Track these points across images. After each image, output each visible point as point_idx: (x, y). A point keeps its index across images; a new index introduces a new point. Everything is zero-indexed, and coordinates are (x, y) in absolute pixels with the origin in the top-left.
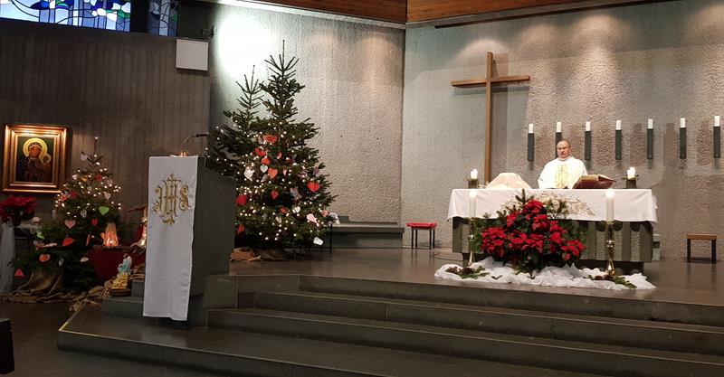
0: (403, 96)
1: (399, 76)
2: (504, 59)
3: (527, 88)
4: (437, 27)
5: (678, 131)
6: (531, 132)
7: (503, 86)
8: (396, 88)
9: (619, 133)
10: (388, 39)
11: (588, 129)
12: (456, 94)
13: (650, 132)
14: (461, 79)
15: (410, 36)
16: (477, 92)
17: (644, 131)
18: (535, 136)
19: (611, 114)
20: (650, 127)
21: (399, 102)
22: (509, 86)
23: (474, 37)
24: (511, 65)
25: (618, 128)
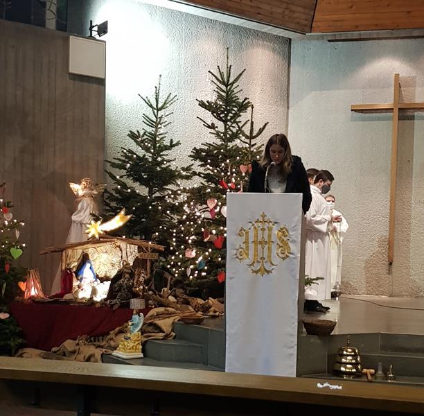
2: (411, 83)
4: (329, 41)
7: (409, 113)
10: (274, 50)
12: (353, 119)
14: (360, 102)
15: (296, 49)
16: (379, 119)
22: (416, 114)
23: (376, 55)
24: (418, 90)
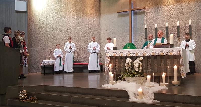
2: (136, 2)
3: (144, 12)
6: (146, 28)
11: (167, 26)
12: (118, 15)
13: (190, 26)
18: (148, 29)
19: (175, 20)
22: (137, 12)
24: (138, 4)
25: (178, 25)
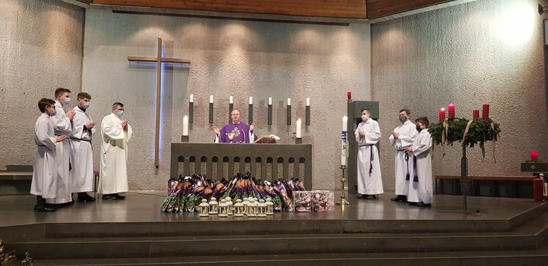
0: (82, 63)
1: (79, 47)
2: (170, 45)
3: (188, 69)
4: (114, 12)
5: (286, 107)
6: (192, 101)
7: (169, 65)
8: (76, 57)
9: (251, 106)
11: (231, 102)
12: (131, 67)
13: (270, 107)
14: (136, 55)
15: (90, 15)
17: (266, 106)
18: (194, 105)
19: (245, 93)
20: (270, 104)
21: (79, 68)
22: (174, 65)
23: (147, 25)
25: (251, 103)
